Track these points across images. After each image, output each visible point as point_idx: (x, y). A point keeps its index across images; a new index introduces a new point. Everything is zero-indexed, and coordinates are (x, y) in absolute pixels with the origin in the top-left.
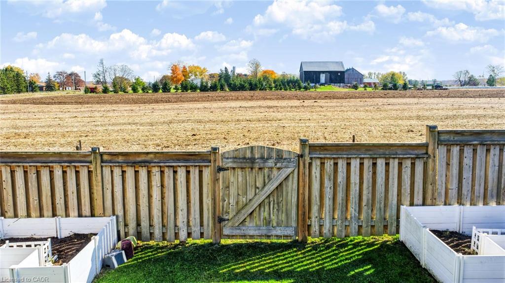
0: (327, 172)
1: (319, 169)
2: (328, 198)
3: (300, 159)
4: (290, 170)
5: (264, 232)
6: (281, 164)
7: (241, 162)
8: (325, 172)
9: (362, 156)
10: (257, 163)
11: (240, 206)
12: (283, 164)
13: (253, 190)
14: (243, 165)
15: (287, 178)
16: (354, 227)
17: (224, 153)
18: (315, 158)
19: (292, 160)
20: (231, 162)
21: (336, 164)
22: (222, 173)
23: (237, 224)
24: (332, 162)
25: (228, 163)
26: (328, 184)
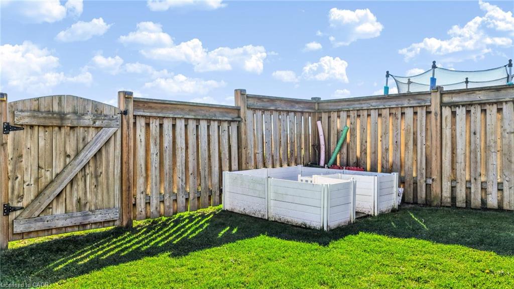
0: (152, 135)
1: (143, 130)
2: (154, 168)
3: (124, 116)
4: (112, 131)
5: (78, 220)
6: (101, 122)
7: (45, 118)
8: (151, 134)
9: (188, 117)
10: (69, 119)
11: (42, 186)
12: (104, 122)
13: (62, 160)
14: (48, 123)
15: (107, 142)
16: (181, 200)
17: (16, 103)
18: (139, 116)
19: (115, 117)
20: (29, 117)
21: (161, 125)
22: (11, 133)
23: (37, 214)
24: (158, 122)
25: (24, 117)
26: (154, 149)
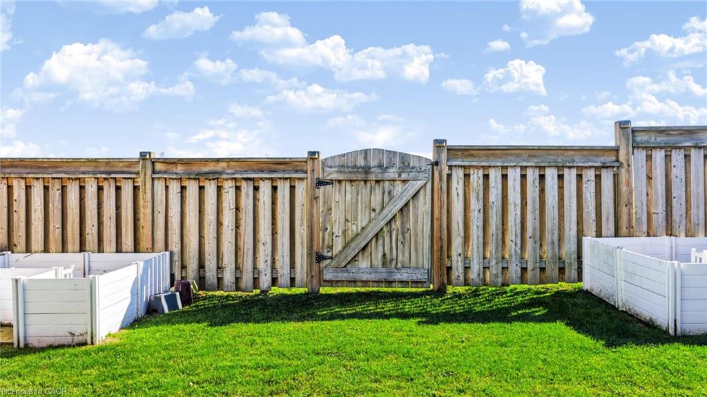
0: (473, 187)
1: (461, 182)
2: (475, 227)
3: (435, 167)
4: (419, 184)
5: (384, 276)
6: (407, 174)
7: (350, 172)
8: (471, 188)
9: (524, 164)
10: (373, 173)
11: (348, 238)
12: (410, 174)
13: (367, 213)
14: (353, 177)
15: (415, 195)
16: (514, 271)
17: (326, 159)
18: (455, 166)
19: (423, 169)
20: (336, 172)
21: (486, 177)
22: (322, 188)
23: (343, 264)
24: (481, 173)
25: (332, 173)
26: (476, 205)
